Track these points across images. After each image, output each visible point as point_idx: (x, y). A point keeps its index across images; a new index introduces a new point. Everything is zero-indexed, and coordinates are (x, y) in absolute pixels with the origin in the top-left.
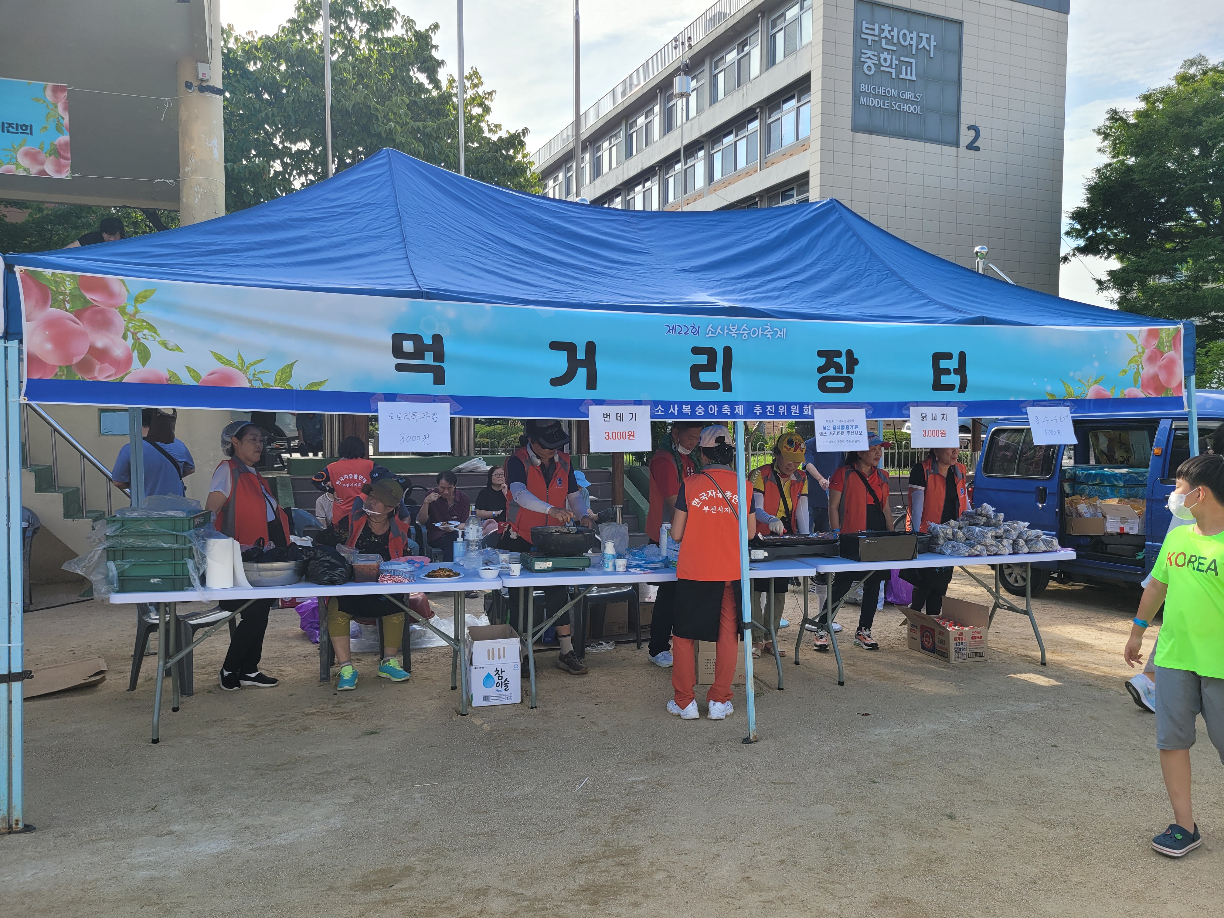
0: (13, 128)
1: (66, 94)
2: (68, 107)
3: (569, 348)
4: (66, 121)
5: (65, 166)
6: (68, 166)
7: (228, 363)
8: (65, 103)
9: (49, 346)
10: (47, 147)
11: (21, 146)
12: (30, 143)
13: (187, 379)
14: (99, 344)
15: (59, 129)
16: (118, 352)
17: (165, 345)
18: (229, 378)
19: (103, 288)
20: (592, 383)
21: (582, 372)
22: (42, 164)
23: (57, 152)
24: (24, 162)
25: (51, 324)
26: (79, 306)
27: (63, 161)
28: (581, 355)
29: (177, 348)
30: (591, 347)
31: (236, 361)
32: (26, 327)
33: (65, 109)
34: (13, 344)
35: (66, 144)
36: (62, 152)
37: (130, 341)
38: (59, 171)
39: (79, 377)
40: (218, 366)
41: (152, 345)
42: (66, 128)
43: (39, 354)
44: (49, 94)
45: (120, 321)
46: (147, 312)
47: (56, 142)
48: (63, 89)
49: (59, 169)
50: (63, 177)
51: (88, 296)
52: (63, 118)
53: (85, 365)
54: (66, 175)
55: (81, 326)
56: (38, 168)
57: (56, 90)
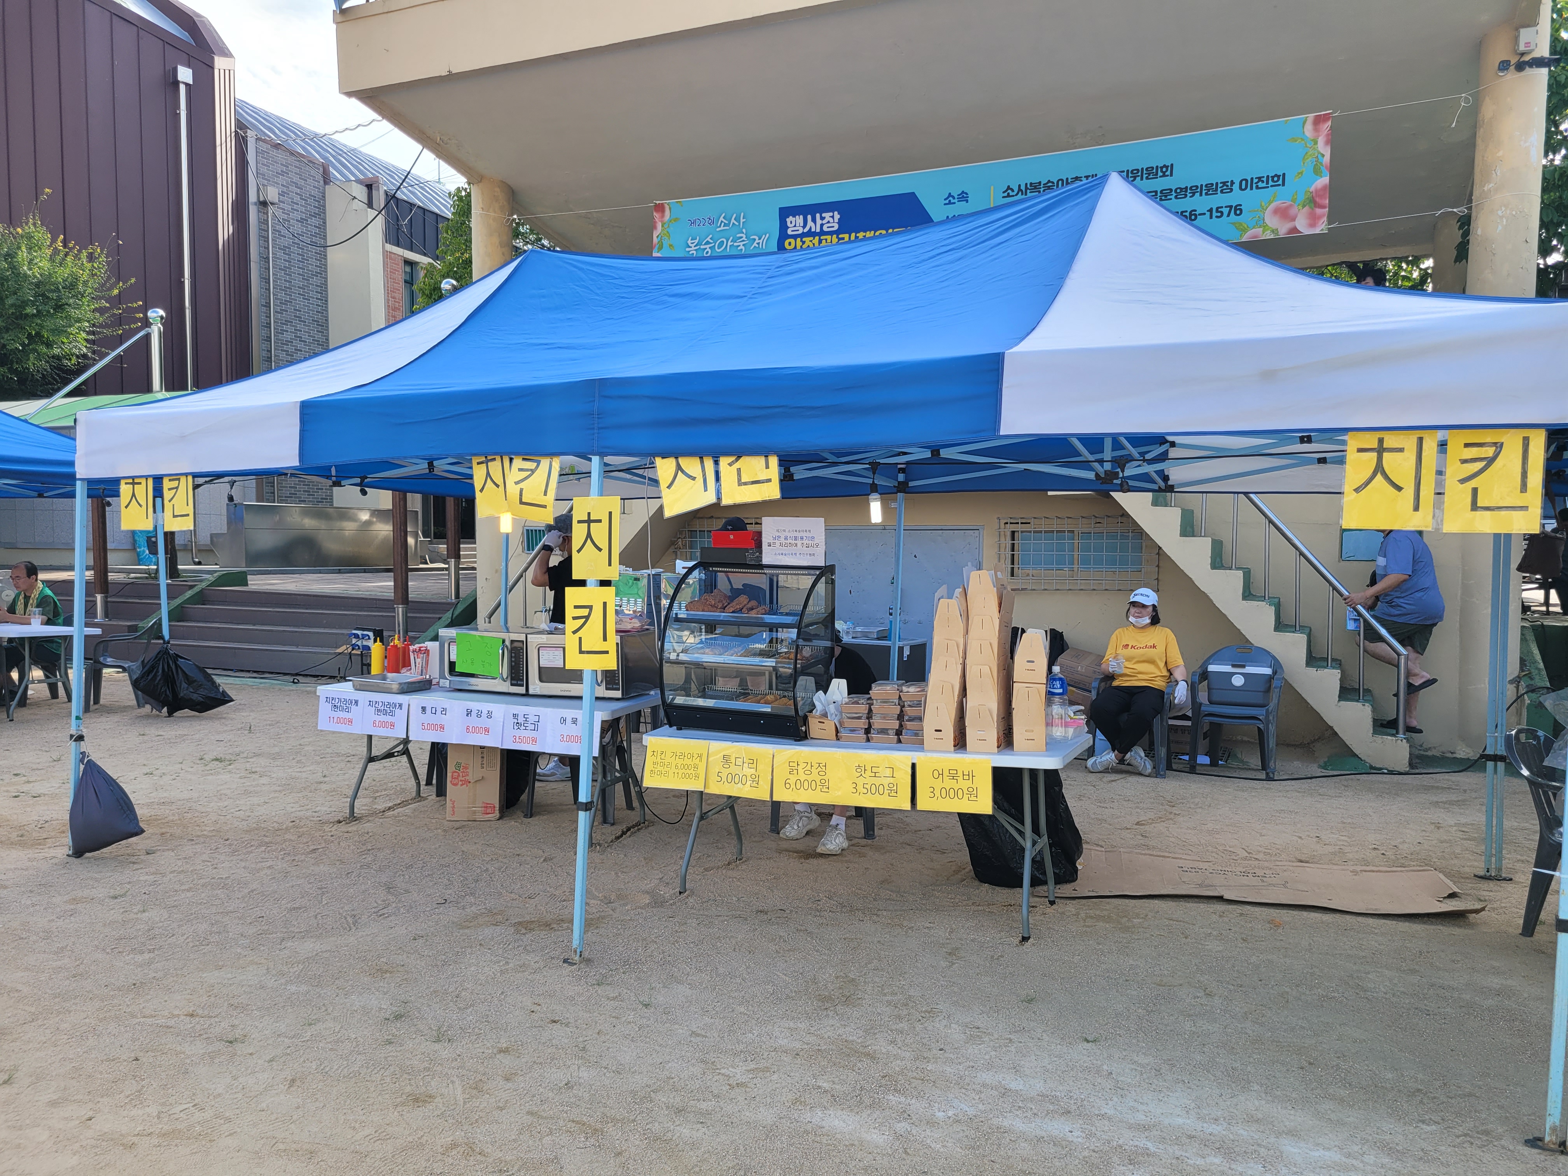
0: (1263, 182)
1: (1329, 123)
2: (1331, 141)
4: (1327, 159)
5: (1320, 217)
6: (1324, 215)
8: (1328, 135)
10: (1301, 197)
11: (1270, 202)
12: (1282, 196)
15: (1317, 172)
22: (1293, 219)
23: (1313, 201)
24: (1273, 222)
27: (1319, 211)
33: (1327, 143)
35: (1324, 188)
36: (1317, 200)
38: (1313, 225)
42: (1326, 167)
44: (1309, 128)
47: (1312, 189)
48: (1326, 118)
49: (1314, 222)
50: (1317, 231)
52: (1323, 156)
54: (1321, 227)
56: (1289, 226)
57: (1318, 121)
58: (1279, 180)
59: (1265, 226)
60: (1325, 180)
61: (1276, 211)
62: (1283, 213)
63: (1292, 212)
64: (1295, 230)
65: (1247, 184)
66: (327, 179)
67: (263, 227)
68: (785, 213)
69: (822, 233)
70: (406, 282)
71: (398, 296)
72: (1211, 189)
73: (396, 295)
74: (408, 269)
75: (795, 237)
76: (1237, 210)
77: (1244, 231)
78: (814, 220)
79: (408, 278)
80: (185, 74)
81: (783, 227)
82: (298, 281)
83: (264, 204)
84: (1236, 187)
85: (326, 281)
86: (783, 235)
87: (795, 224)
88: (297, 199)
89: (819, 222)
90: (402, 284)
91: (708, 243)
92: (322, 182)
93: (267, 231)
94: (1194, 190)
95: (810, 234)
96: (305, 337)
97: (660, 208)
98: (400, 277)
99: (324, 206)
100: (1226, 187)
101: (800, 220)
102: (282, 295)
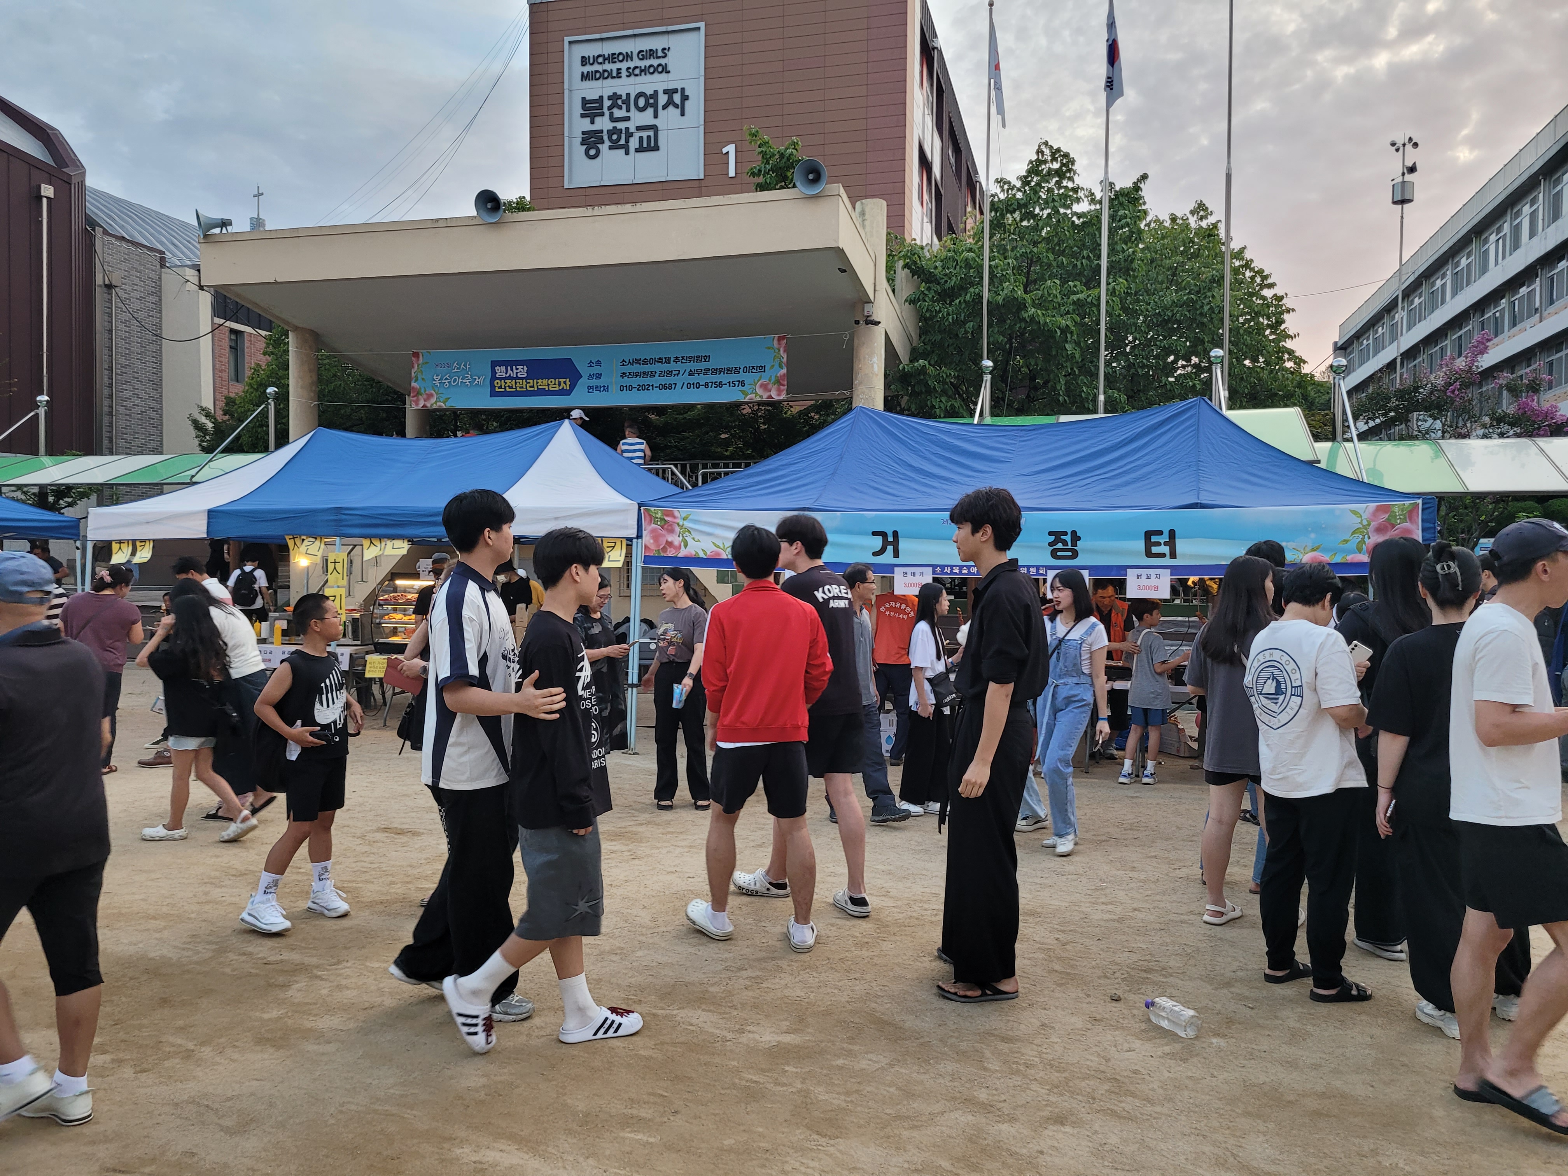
0: (755, 369)
1: (785, 341)
2: (787, 350)
3: (884, 535)
4: (785, 360)
5: (783, 391)
7: (718, 547)
8: (785, 347)
9: (652, 541)
10: (773, 379)
11: (759, 381)
12: (765, 378)
13: (702, 555)
14: (670, 540)
16: (676, 543)
17: (694, 539)
18: (719, 554)
19: (671, 514)
20: (896, 554)
21: (890, 548)
22: (770, 391)
23: (778, 382)
24: (760, 391)
25: (653, 531)
26: (663, 523)
27: (782, 387)
28: (890, 539)
29: (699, 541)
30: (895, 534)
31: (722, 547)
32: (644, 533)
33: (784, 351)
34: (640, 540)
35: (784, 375)
36: (781, 381)
37: (681, 538)
38: (779, 395)
39: (662, 554)
40: (715, 549)
41: (689, 539)
42: (785, 364)
43: (648, 545)
44: (776, 342)
45: (677, 529)
46: (687, 524)
47: (779, 375)
48: (783, 338)
49: (779, 393)
50: (781, 398)
51: (667, 518)
52: (783, 358)
53: (664, 549)
54: (783, 396)
55: (664, 532)
56: (768, 394)
57: (780, 339)
58: (762, 369)
59: (756, 394)
60: (784, 371)
61: (761, 386)
62: (765, 387)
63: (770, 386)
64: (771, 397)
65: (746, 370)
66: (163, 262)
67: (108, 305)
68: (494, 364)
69: (517, 378)
70: (231, 347)
71: (225, 360)
72: (729, 371)
73: (223, 359)
74: (233, 337)
75: (500, 379)
76: (743, 383)
77: (746, 395)
78: (512, 370)
79: (233, 345)
80: (47, 191)
81: (494, 373)
82: (136, 348)
83: (109, 287)
84: (741, 371)
85: (161, 348)
86: (494, 377)
87: (501, 371)
88: (137, 281)
89: (515, 371)
90: (228, 349)
91: (446, 379)
92: (159, 267)
93: (111, 308)
94: (720, 371)
95: (510, 378)
96: (142, 394)
97: (416, 355)
98: (226, 344)
99: (160, 286)
100: (737, 370)
101: (503, 369)
102: (122, 360)
